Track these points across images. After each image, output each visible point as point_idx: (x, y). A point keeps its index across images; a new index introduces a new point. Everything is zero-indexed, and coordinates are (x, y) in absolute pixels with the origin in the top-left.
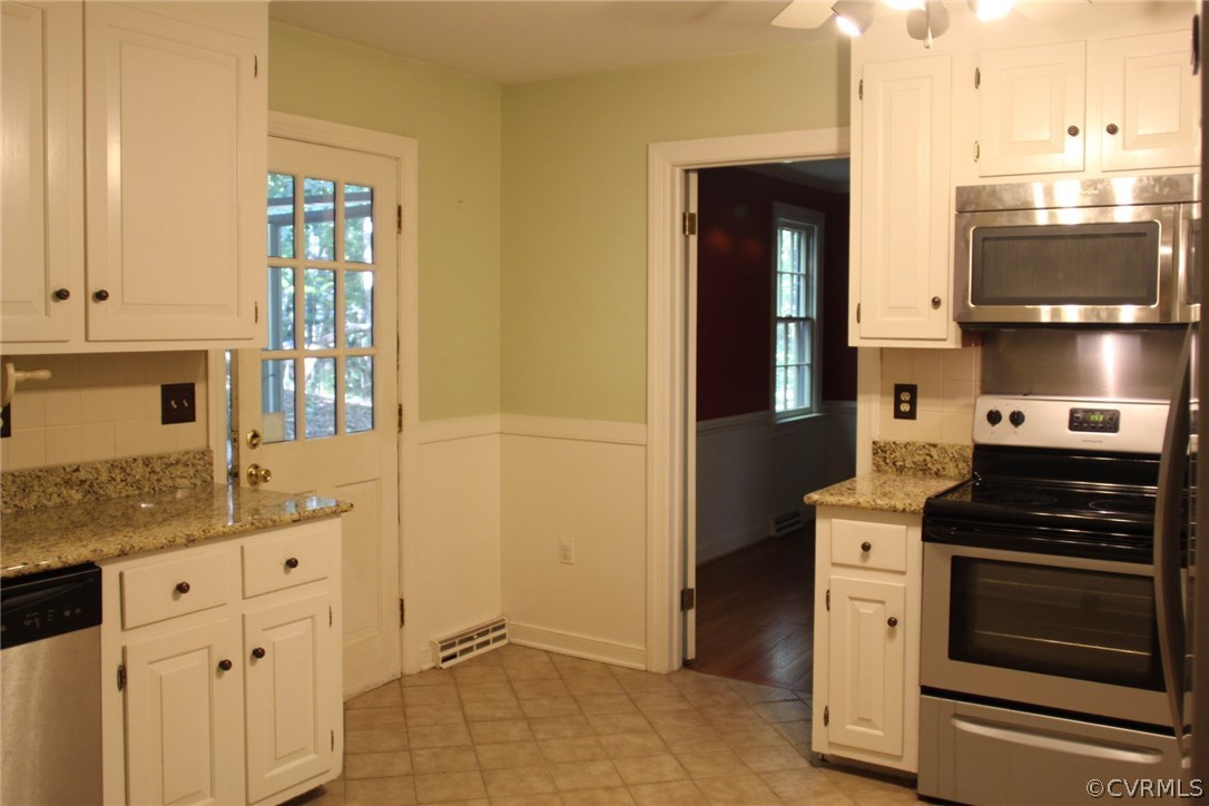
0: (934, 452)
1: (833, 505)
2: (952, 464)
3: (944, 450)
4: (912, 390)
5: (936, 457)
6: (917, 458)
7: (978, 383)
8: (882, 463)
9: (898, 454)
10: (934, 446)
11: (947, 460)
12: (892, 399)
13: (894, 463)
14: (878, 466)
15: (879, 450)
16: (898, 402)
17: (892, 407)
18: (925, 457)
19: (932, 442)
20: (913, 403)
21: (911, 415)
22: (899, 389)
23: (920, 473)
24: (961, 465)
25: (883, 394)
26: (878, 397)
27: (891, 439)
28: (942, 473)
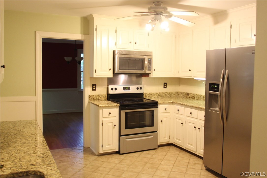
0: (100, 96)
1: (104, 107)
2: (103, 98)
3: (102, 96)
4: (95, 85)
5: (101, 97)
6: (97, 98)
7: (107, 83)
8: (91, 99)
9: (94, 97)
10: (100, 95)
11: (103, 97)
12: (92, 87)
13: (93, 99)
14: (90, 100)
15: (90, 97)
16: (93, 87)
17: (92, 88)
18: (99, 97)
19: (100, 94)
20: (96, 87)
21: (95, 90)
22: (93, 85)
23: (98, 100)
24: (105, 98)
25: (90, 86)
26: (89, 87)
27: (92, 95)
28: (102, 100)
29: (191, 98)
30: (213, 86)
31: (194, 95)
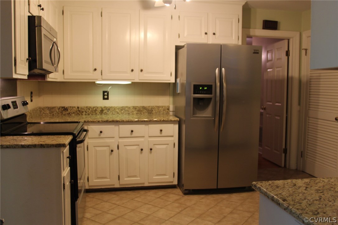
29: (73, 114)
30: (201, 88)
31: (80, 109)
